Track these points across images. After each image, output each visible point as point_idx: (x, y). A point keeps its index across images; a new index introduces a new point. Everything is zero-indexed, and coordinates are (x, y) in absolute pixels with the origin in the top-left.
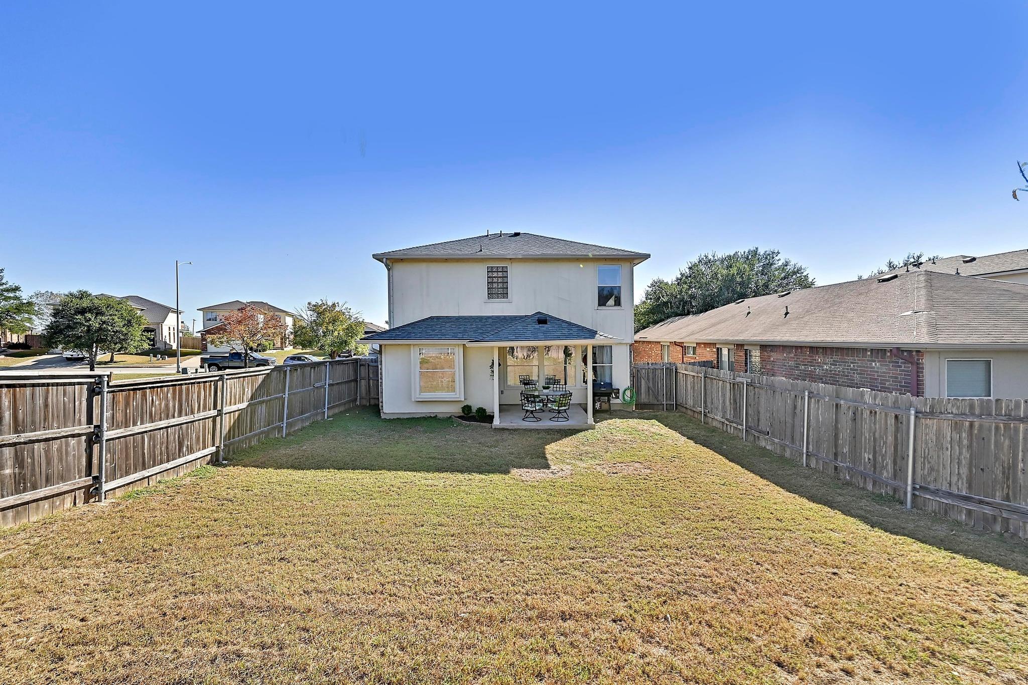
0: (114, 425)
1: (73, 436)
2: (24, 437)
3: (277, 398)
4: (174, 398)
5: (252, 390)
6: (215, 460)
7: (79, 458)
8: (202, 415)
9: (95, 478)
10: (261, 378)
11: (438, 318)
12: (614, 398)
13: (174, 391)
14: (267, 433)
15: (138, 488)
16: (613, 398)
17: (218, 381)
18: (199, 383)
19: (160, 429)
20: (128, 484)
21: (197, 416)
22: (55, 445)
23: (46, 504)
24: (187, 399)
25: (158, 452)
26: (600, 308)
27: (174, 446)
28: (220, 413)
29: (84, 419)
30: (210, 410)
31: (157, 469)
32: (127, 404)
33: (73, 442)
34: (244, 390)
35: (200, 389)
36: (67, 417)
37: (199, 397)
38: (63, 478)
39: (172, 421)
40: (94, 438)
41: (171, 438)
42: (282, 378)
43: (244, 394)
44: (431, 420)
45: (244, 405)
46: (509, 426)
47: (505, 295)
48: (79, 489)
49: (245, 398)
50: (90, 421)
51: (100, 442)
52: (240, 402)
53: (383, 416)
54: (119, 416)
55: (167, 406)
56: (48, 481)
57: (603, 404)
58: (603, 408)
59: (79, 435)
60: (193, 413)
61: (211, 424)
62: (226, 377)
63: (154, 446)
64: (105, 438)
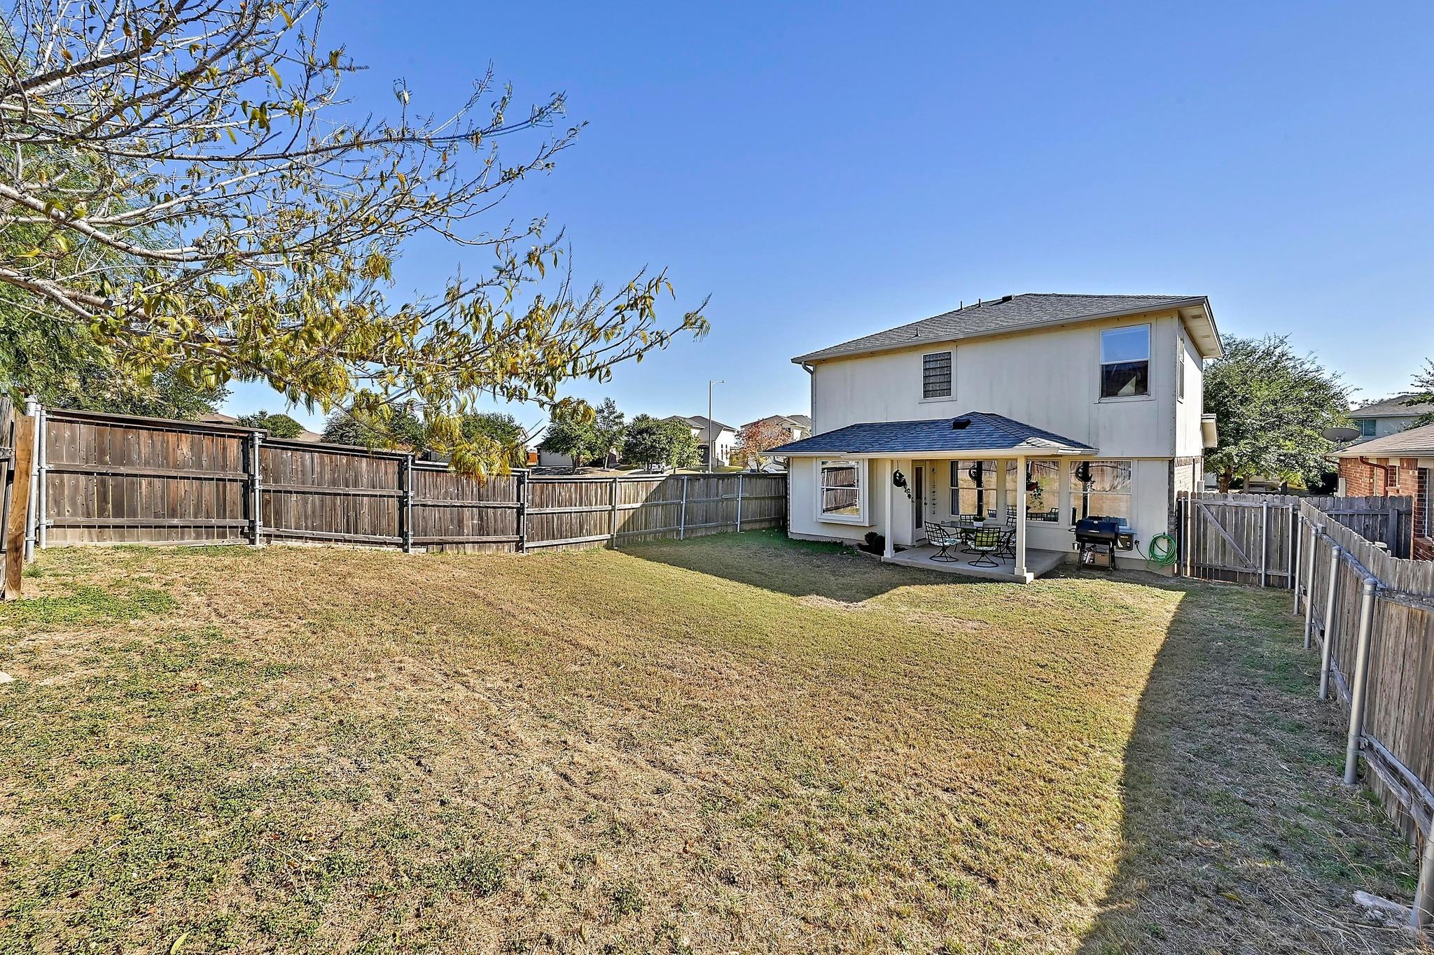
0: (533, 504)
1: (509, 508)
2: (482, 503)
3: (673, 503)
4: (576, 492)
5: (647, 493)
6: (609, 546)
7: (513, 523)
8: (599, 507)
9: (521, 537)
10: (655, 485)
11: (860, 426)
12: (1121, 548)
13: (576, 487)
14: (664, 533)
15: (549, 550)
16: (1118, 548)
17: (612, 482)
18: (596, 482)
19: (565, 513)
20: (543, 547)
21: (594, 508)
22: (499, 511)
23: (494, 546)
24: (586, 494)
25: (564, 529)
26: (1105, 400)
27: (576, 527)
28: (613, 509)
29: (515, 499)
30: (606, 504)
31: (563, 541)
32: (542, 492)
33: (509, 511)
34: (638, 493)
35: (597, 487)
36: (506, 496)
37: (596, 493)
38: (503, 533)
39: (574, 509)
40: (520, 512)
41: (574, 521)
42: (680, 485)
43: (638, 495)
44: (835, 547)
45: (638, 505)
46: (902, 562)
47: (948, 392)
48: (513, 542)
49: (639, 499)
50: (518, 500)
51: (523, 515)
52: (634, 502)
53: (790, 536)
54: (537, 500)
55: (570, 497)
56: (495, 533)
57: (1098, 556)
58: (1097, 563)
59: (513, 508)
60: (591, 505)
61: (607, 516)
62: (618, 480)
63: (561, 525)
64: (526, 512)
